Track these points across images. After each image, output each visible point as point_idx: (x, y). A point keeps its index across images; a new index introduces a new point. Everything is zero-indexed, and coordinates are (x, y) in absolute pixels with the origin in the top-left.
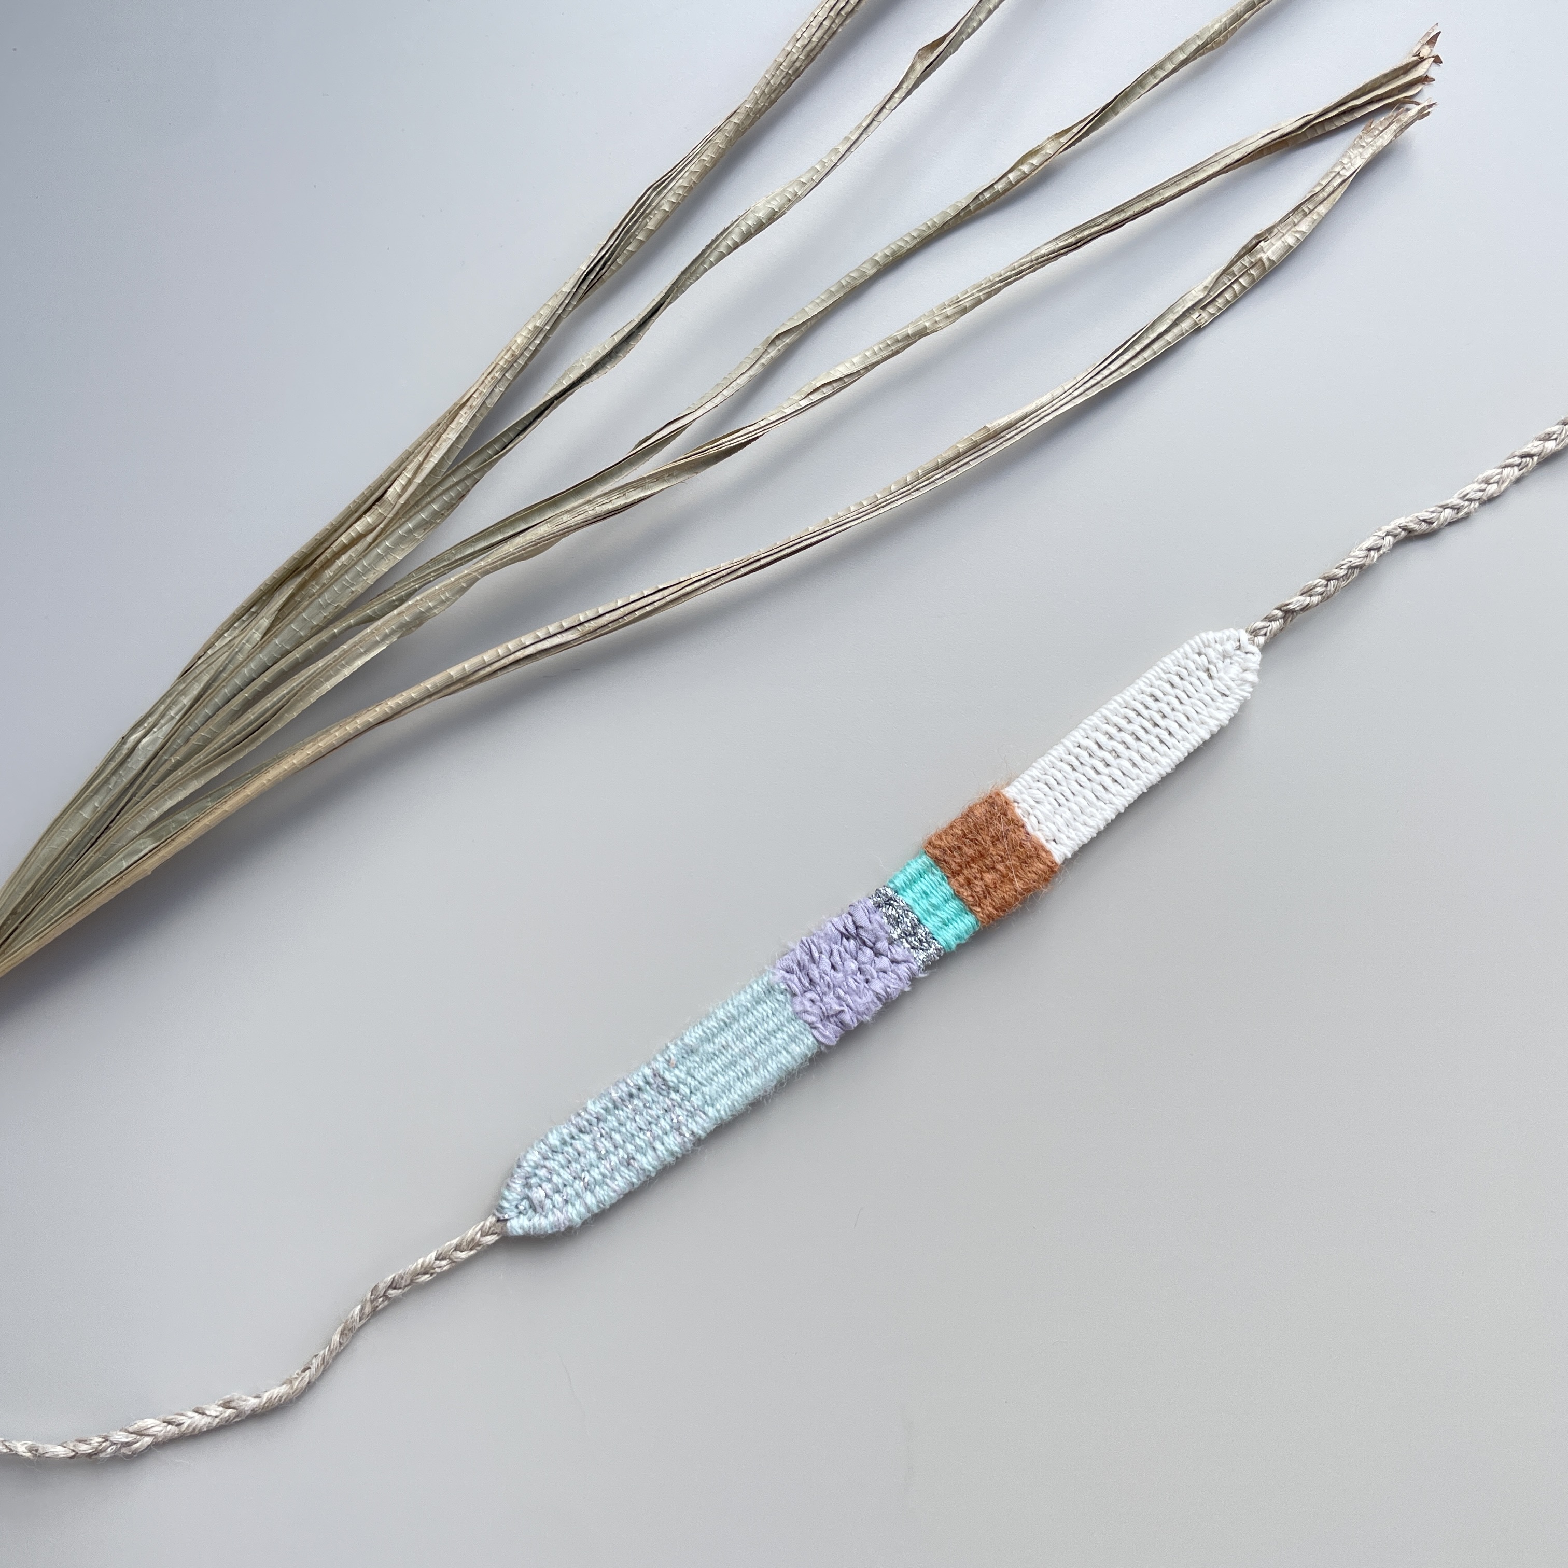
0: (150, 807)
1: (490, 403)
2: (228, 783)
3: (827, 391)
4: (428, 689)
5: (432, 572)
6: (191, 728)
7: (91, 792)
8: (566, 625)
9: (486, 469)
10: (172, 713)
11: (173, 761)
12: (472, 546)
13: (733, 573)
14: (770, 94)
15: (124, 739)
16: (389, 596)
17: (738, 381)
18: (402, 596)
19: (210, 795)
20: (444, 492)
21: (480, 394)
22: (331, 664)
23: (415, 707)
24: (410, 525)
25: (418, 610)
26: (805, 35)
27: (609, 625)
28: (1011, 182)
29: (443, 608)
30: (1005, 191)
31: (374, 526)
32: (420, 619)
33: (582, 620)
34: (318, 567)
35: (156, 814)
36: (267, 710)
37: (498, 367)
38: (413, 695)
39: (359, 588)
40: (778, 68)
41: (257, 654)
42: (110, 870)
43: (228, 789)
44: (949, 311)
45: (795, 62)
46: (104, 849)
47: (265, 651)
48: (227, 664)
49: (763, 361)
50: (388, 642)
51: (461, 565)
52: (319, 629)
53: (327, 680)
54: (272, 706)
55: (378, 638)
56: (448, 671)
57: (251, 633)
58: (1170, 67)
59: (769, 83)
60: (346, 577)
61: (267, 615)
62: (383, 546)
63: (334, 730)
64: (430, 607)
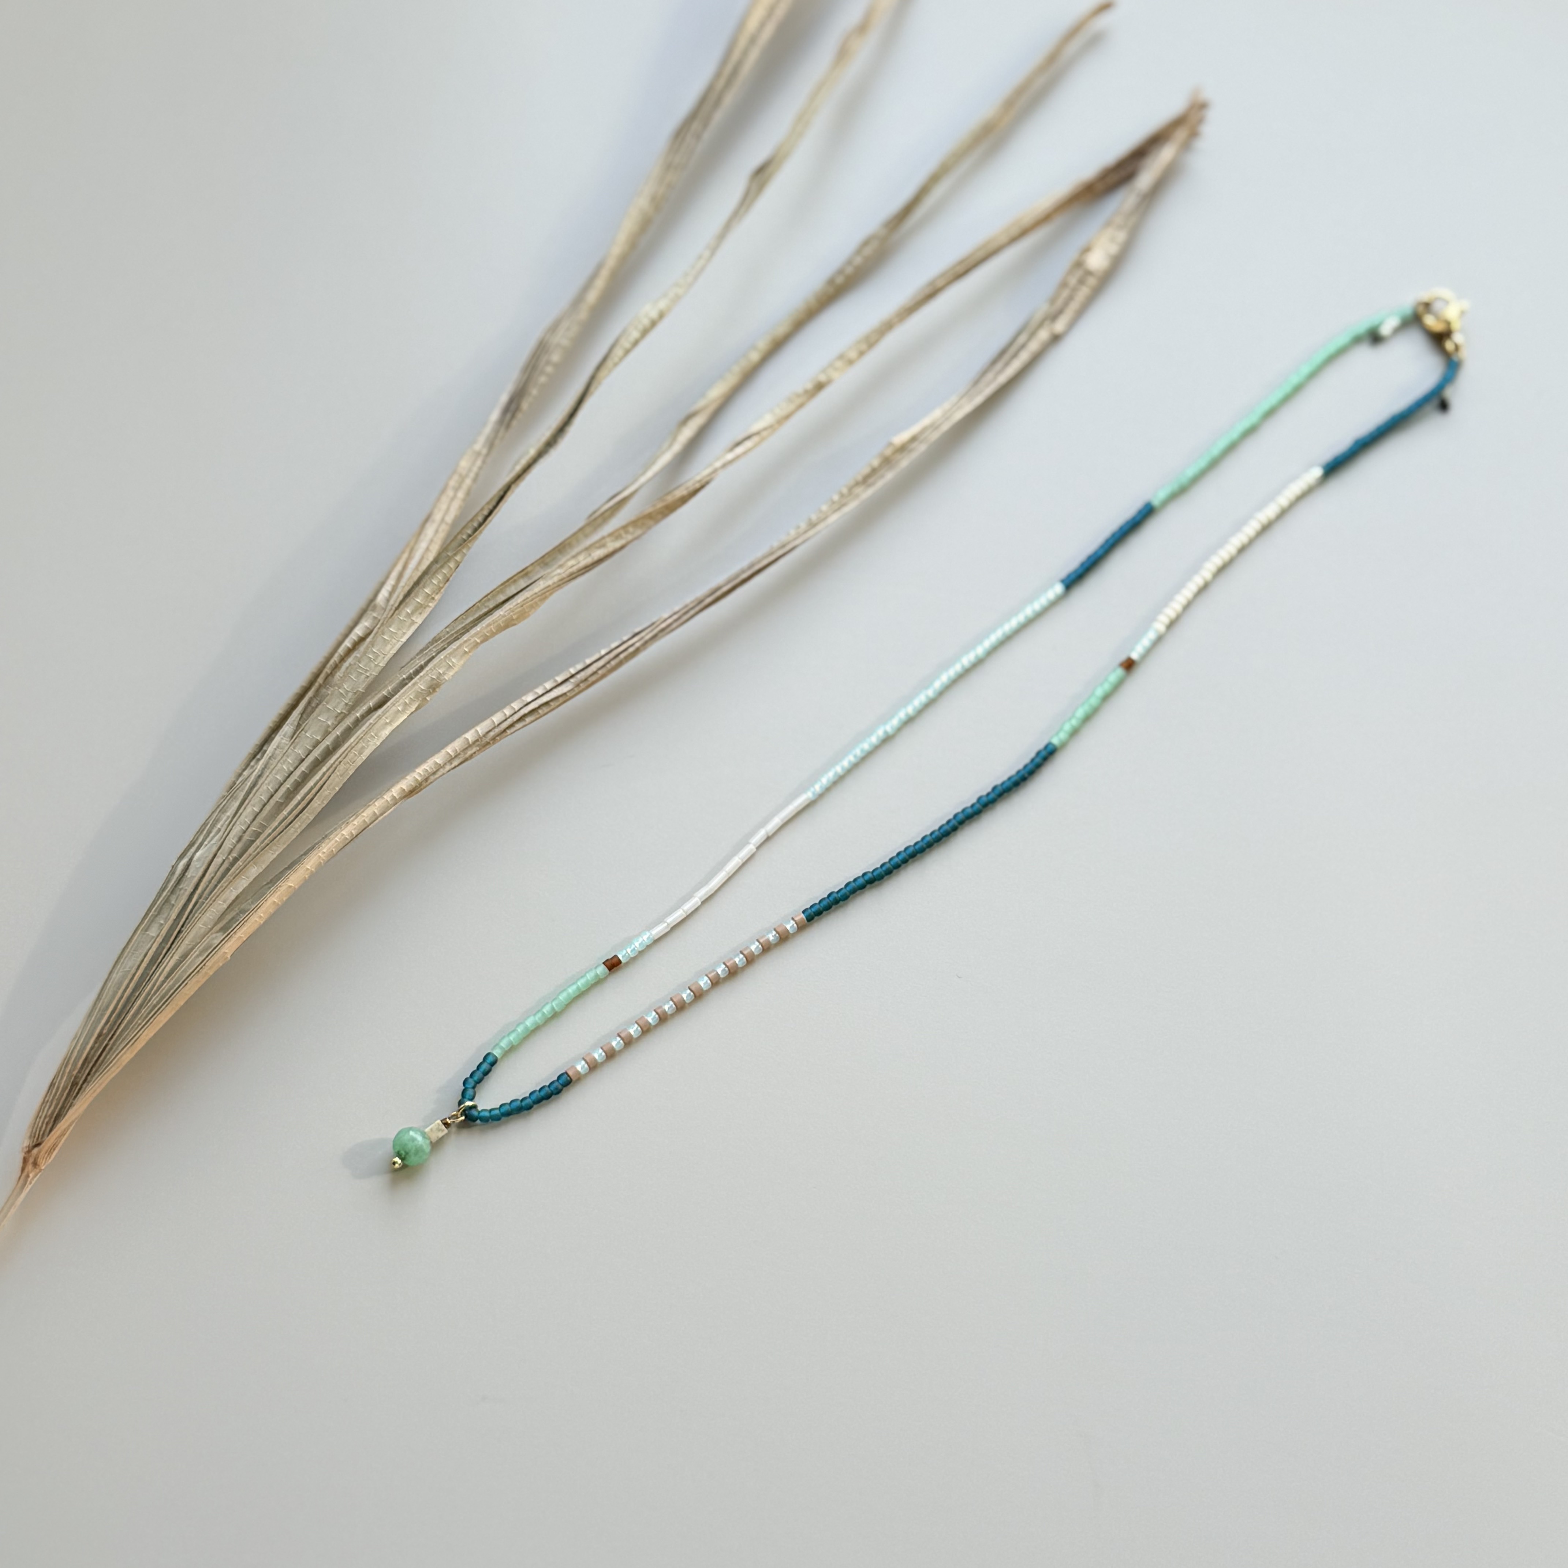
7: (155, 911)
10: (219, 826)
15: (174, 868)
16: (401, 675)
25: (431, 678)
33: (573, 673)
36: (312, 789)
39: (373, 672)
41: (292, 749)
46: (180, 951)
47: (297, 747)
50: (409, 710)
52: (343, 716)
54: (315, 784)
55: (400, 708)
56: (465, 736)
64: (440, 673)
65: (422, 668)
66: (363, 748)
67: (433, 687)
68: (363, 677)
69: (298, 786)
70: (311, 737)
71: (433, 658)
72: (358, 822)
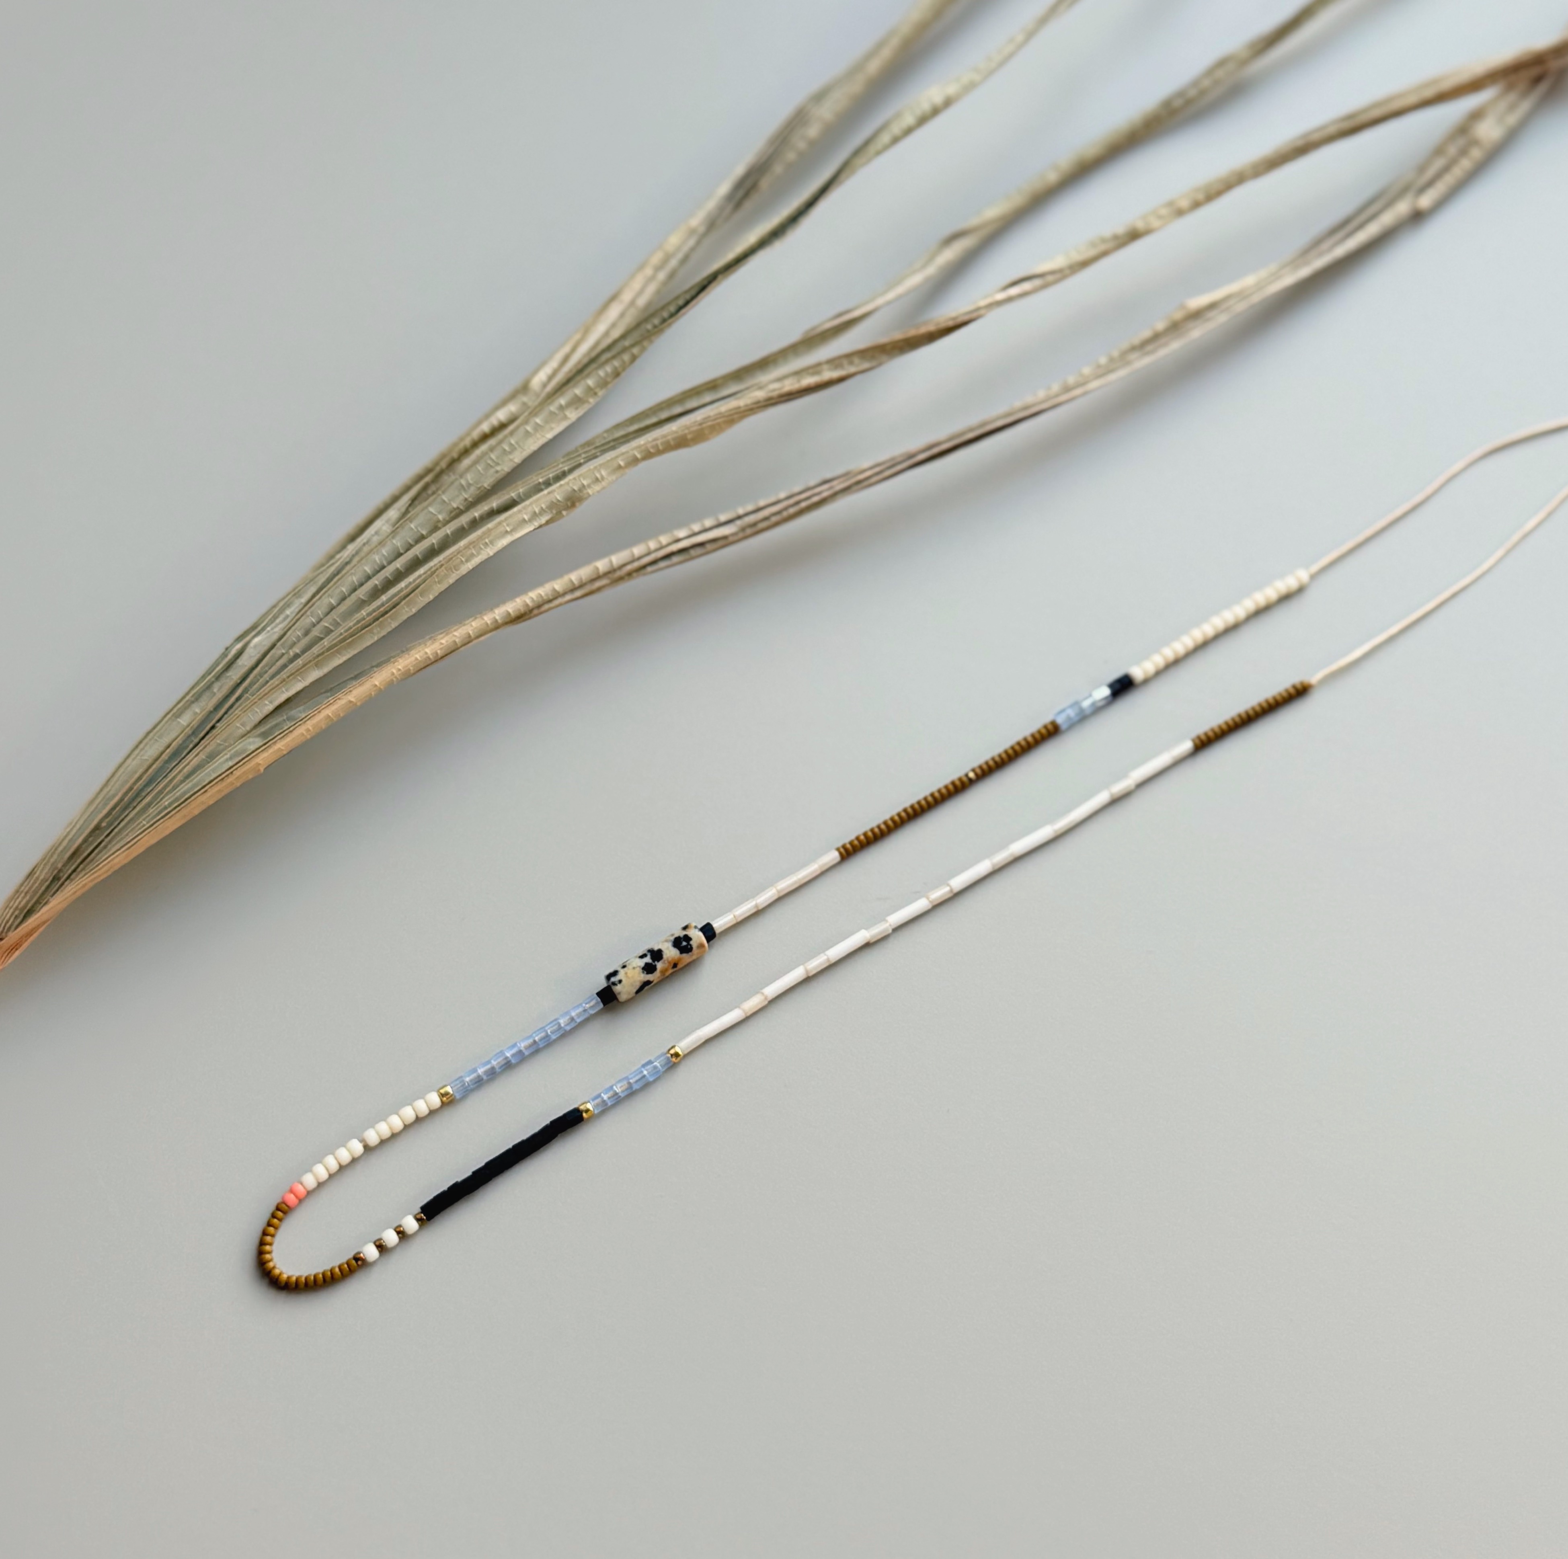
4: (572, 582)
6: (313, 619)
7: (190, 699)
8: (722, 517)
10: (288, 612)
11: (290, 654)
15: (227, 650)
16: (535, 477)
18: (549, 479)
23: (557, 602)
31: (517, 415)
33: (741, 513)
36: (401, 590)
39: (505, 467)
41: (390, 541)
46: (204, 753)
47: (397, 538)
48: (353, 556)
49: (939, 260)
50: (534, 523)
53: (467, 561)
54: (406, 587)
55: (526, 518)
56: (594, 563)
60: (491, 457)
62: (532, 422)
64: (584, 486)
65: (564, 475)
66: (472, 556)
67: (573, 501)
68: (492, 471)
69: (389, 584)
70: (416, 530)
71: (580, 465)
72: (447, 641)
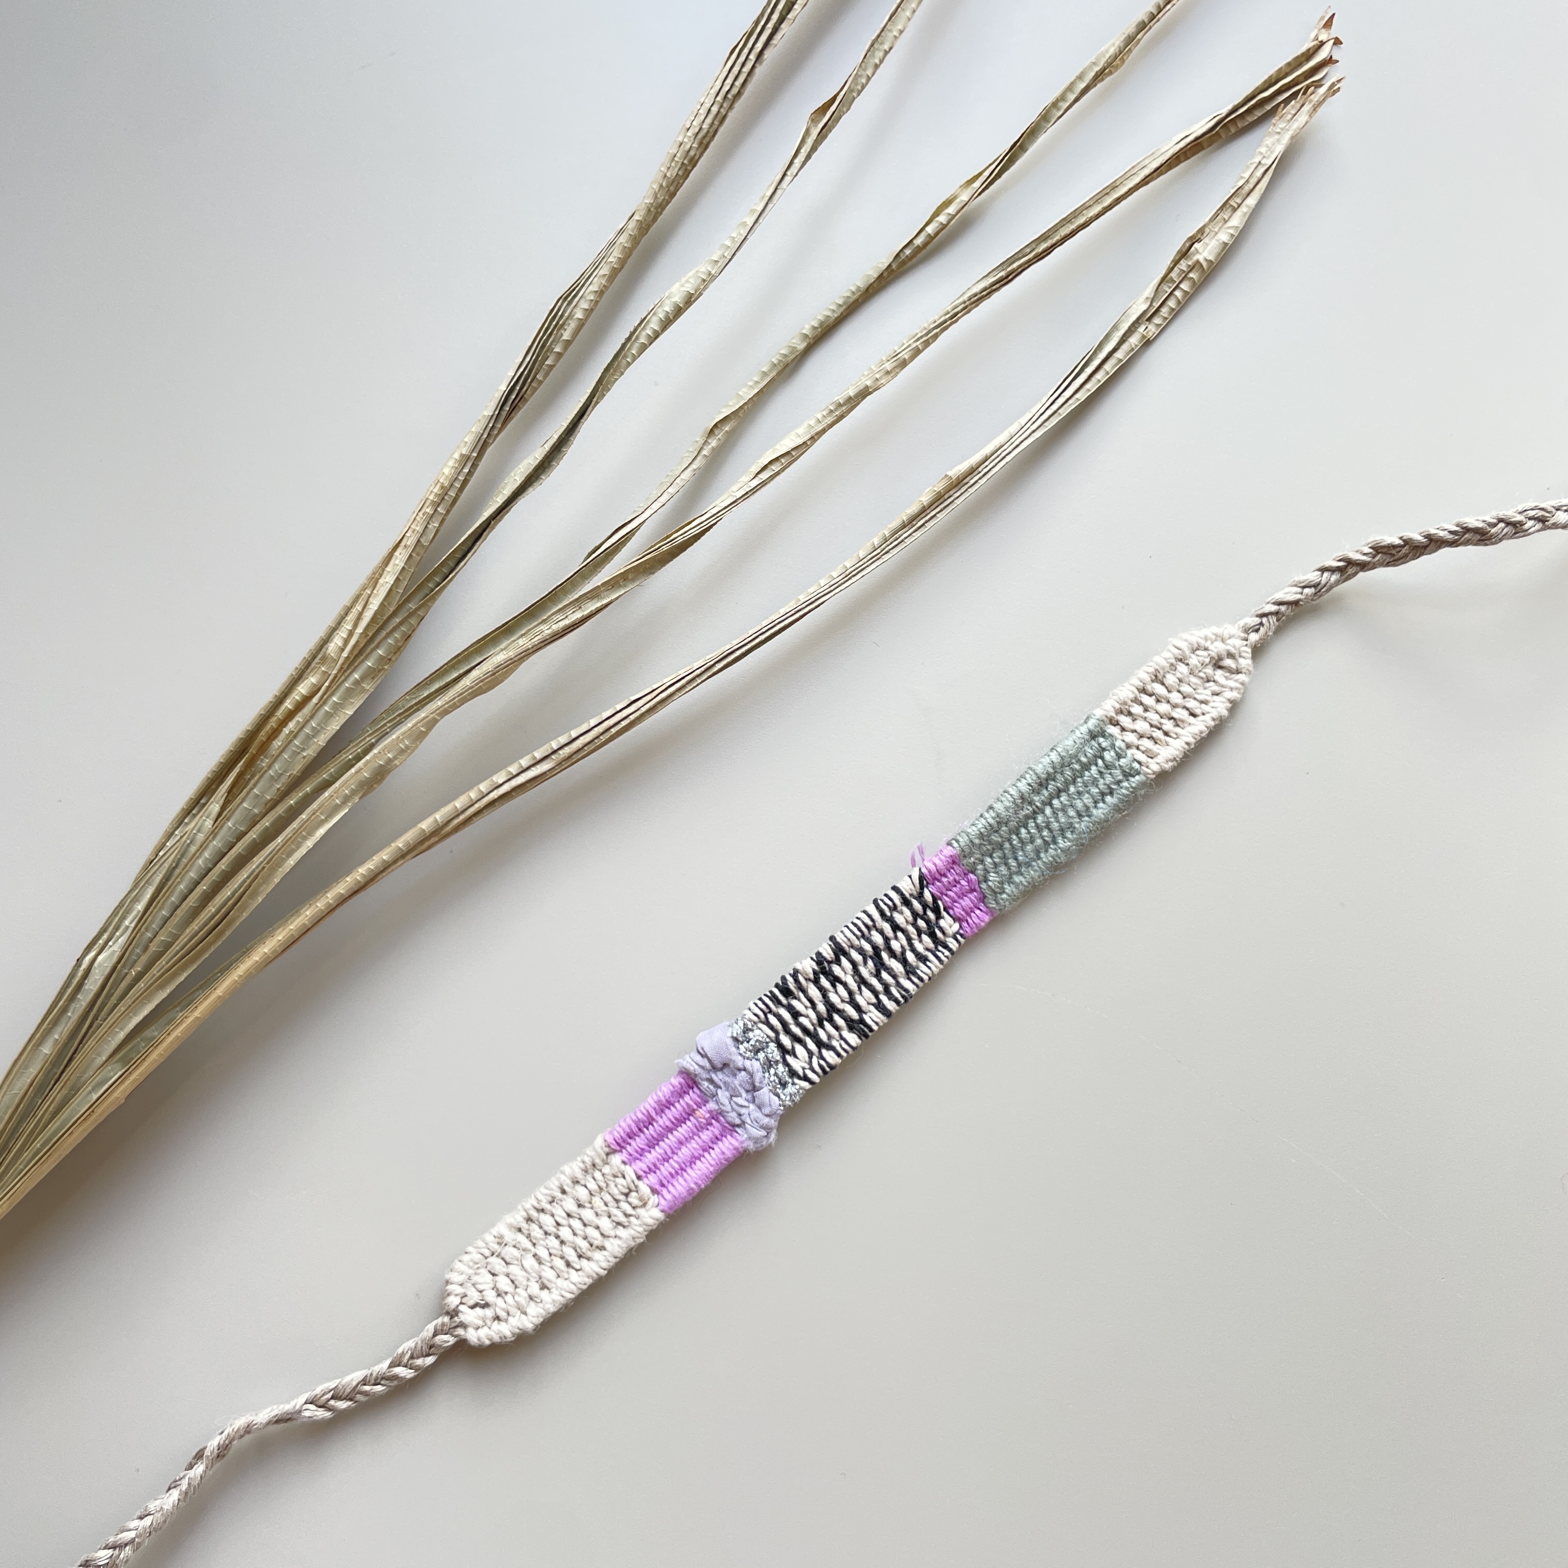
0: (115, 1027)
1: (425, 542)
2: (197, 986)
3: (776, 468)
4: (400, 848)
5: (389, 722)
6: (149, 935)
7: (48, 1024)
8: (538, 755)
9: (430, 604)
10: (127, 923)
11: (133, 973)
12: (426, 689)
13: (708, 671)
14: (668, 186)
15: (79, 961)
16: (344, 756)
17: (682, 476)
18: (358, 754)
19: (179, 1004)
20: (388, 635)
21: (413, 532)
22: (291, 837)
23: (389, 870)
24: (356, 676)
25: (377, 765)
26: (694, 123)
27: (586, 748)
28: (929, 235)
29: (404, 757)
30: (925, 244)
31: (319, 686)
32: (381, 774)
33: (555, 748)
34: (264, 739)
35: (122, 1035)
36: (229, 899)
37: (427, 504)
38: (385, 858)
39: (311, 752)
40: (673, 160)
41: (211, 841)
42: (79, 1105)
43: (198, 993)
44: (888, 366)
45: (689, 151)
46: (69, 1084)
47: (218, 838)
48: (180, 859)
49: (705, 452)
50: (350, 804)
51: (418, 710)
52: (274, 804)
53: (290, 854)
54: (233, 894)
55: (337, 801)
56: (419, 825)
57: (201, 821)
58: (1071, 97)
59: (665, 176)
60: (296, 742)
61: (217, 799)
62: (330, 702)
63: (305, 909)
64: (389, 759)
66: (294, 851)
70: (234, 828)
71: (385, 735)
